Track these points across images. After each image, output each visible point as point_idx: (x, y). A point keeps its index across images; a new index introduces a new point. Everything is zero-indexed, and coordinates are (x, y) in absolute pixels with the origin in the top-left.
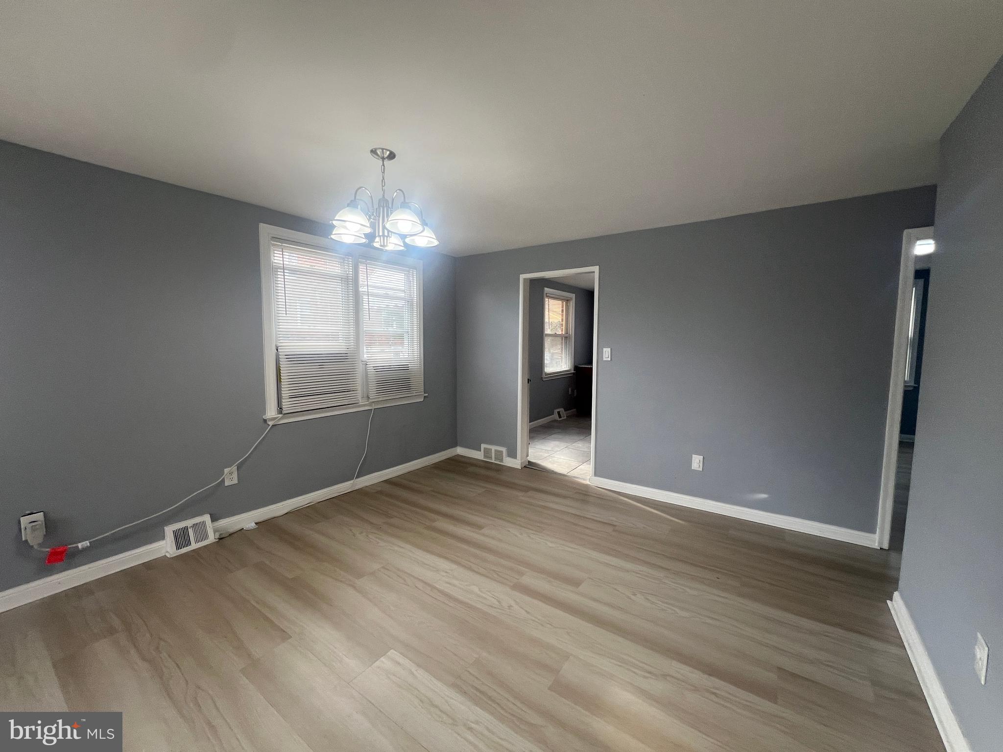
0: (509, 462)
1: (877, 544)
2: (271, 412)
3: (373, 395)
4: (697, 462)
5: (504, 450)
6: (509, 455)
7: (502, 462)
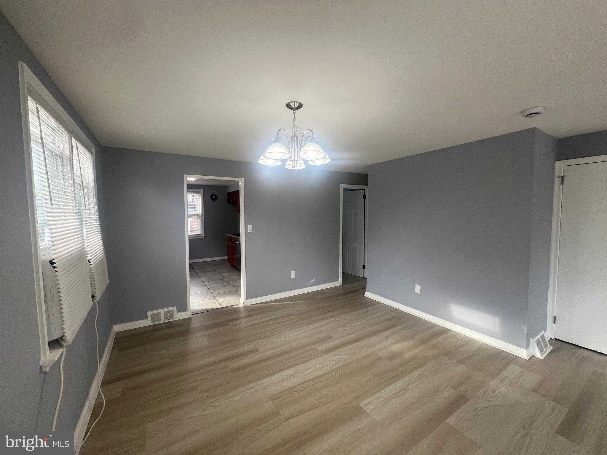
0: (179, 316)
1: (340, 284)
4: (292, 274)
5: (174, 309)
6: (179, 311)
7: (173, 318)
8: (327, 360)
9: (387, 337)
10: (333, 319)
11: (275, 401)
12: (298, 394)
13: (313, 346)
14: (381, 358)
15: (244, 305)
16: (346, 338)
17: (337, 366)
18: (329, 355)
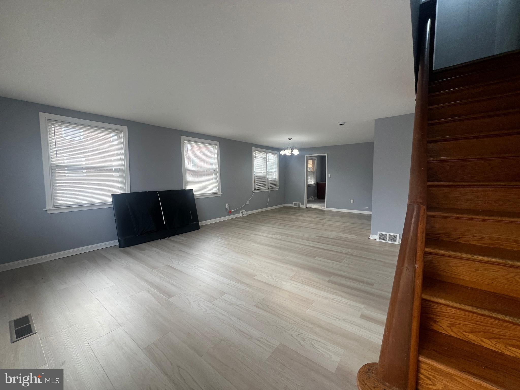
0: (302, 206)
2: (253, 189)
3: (270, 187)
4: (352, 201)
5: (300, 203)
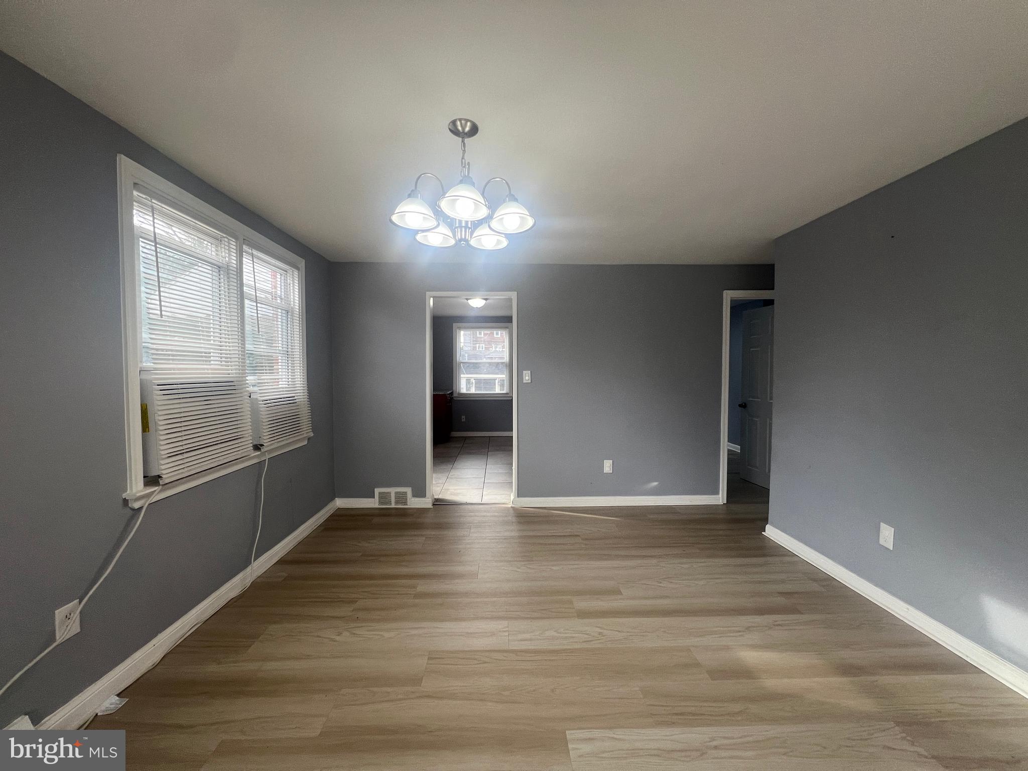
0: (415, 503)
1: (721, 501)
2: (136, 487)
3: (265, 441)
4: (608, 466)
5: (409, 490)
6: (415, 495)
7: (407, 505)
8: (574, 629)
9: (748, 629)
10: (654, 561)
11: (430, 662)
12: (476, 664)
13: (569, 597)
14: (697, 665)
15: (514, 506)
16: (648, 602)
17: (585, 646)
18: (586, 621)
